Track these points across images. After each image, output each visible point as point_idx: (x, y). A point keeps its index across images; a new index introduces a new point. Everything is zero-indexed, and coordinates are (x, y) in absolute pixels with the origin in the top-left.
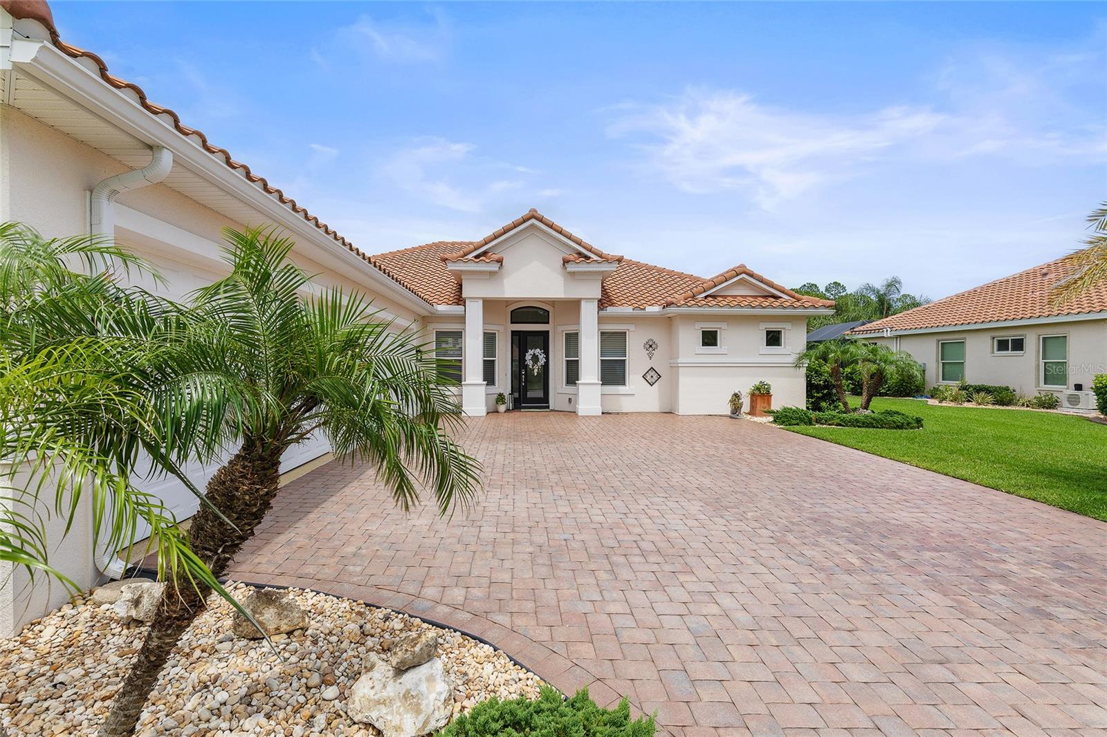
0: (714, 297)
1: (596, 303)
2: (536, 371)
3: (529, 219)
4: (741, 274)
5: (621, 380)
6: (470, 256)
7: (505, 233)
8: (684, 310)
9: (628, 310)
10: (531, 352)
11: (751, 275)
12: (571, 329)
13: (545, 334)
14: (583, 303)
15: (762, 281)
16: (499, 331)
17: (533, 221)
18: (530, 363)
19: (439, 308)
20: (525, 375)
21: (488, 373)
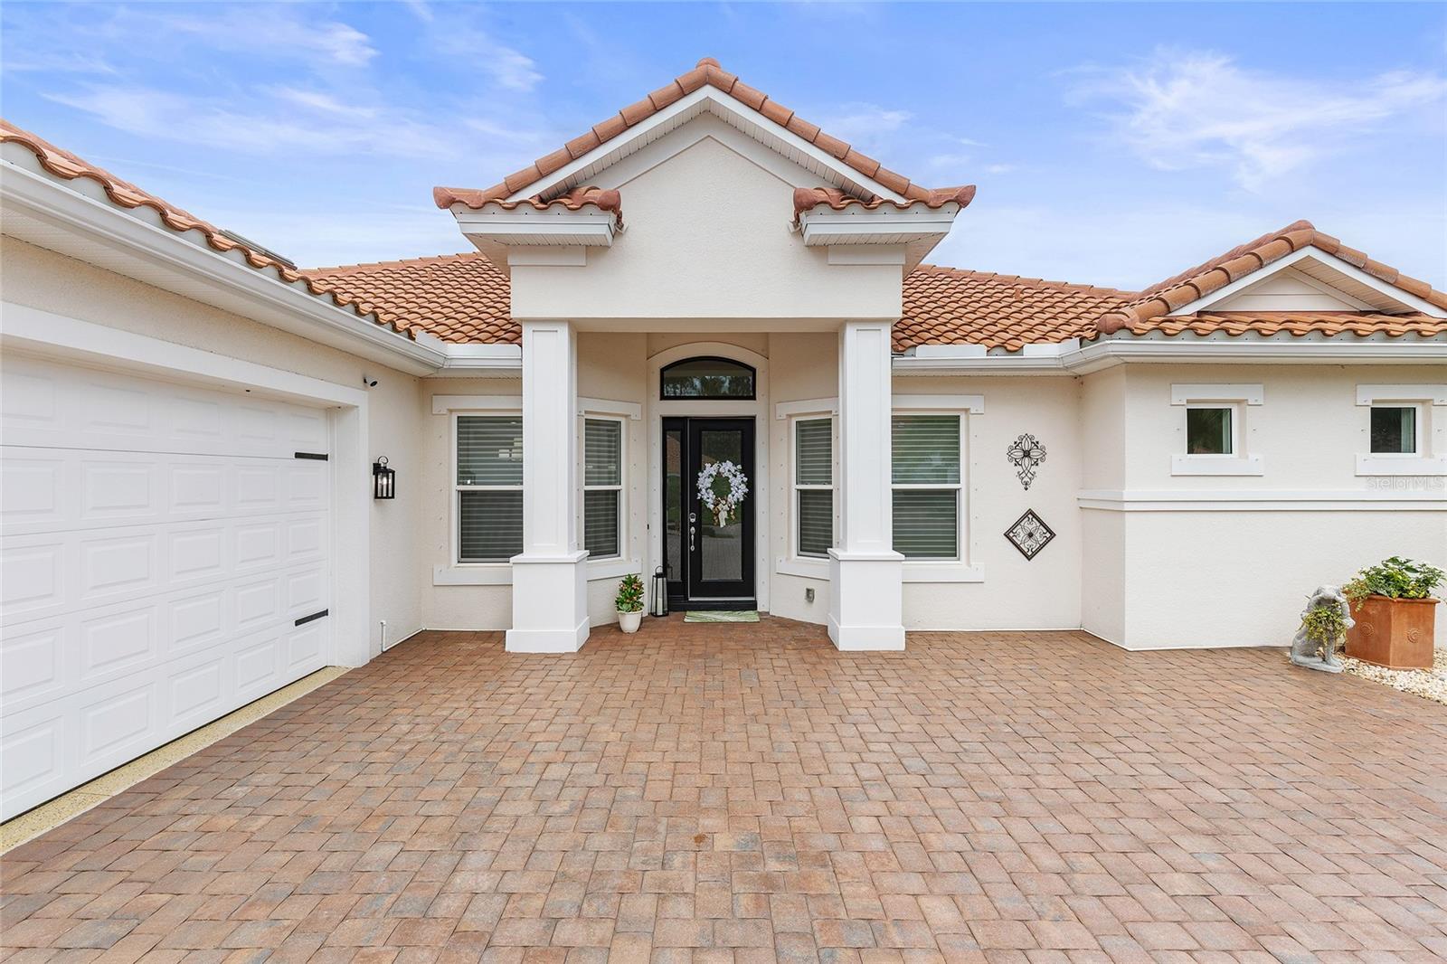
0: (1220, 314)
1: (886, 332)
2: (723, 515)
3: (695, 86)
4: (1303, 246)
5: (947, 546)
6: (526, 196)
7: (626, 126)
8: (1153, 346)
9: (972, 354)
10: (710, 469)
11: (1332, 250)
12: (811, 409)
13: (747, 425)
14: (851, 334)
15: (1362, 265)
16: (626, 417)
17: (708, 92)
18: (708, 497)
19: (455, 349)
20: (697, 526)
21: (599, 525)
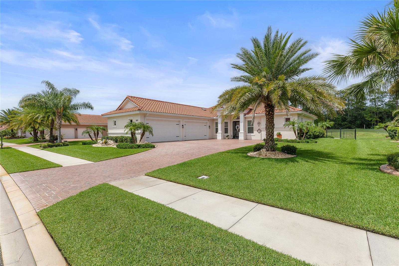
16: (229, 122)
18: (236, 128)
19: (214, 118)
20: (236, 131)
21: (226, 131)
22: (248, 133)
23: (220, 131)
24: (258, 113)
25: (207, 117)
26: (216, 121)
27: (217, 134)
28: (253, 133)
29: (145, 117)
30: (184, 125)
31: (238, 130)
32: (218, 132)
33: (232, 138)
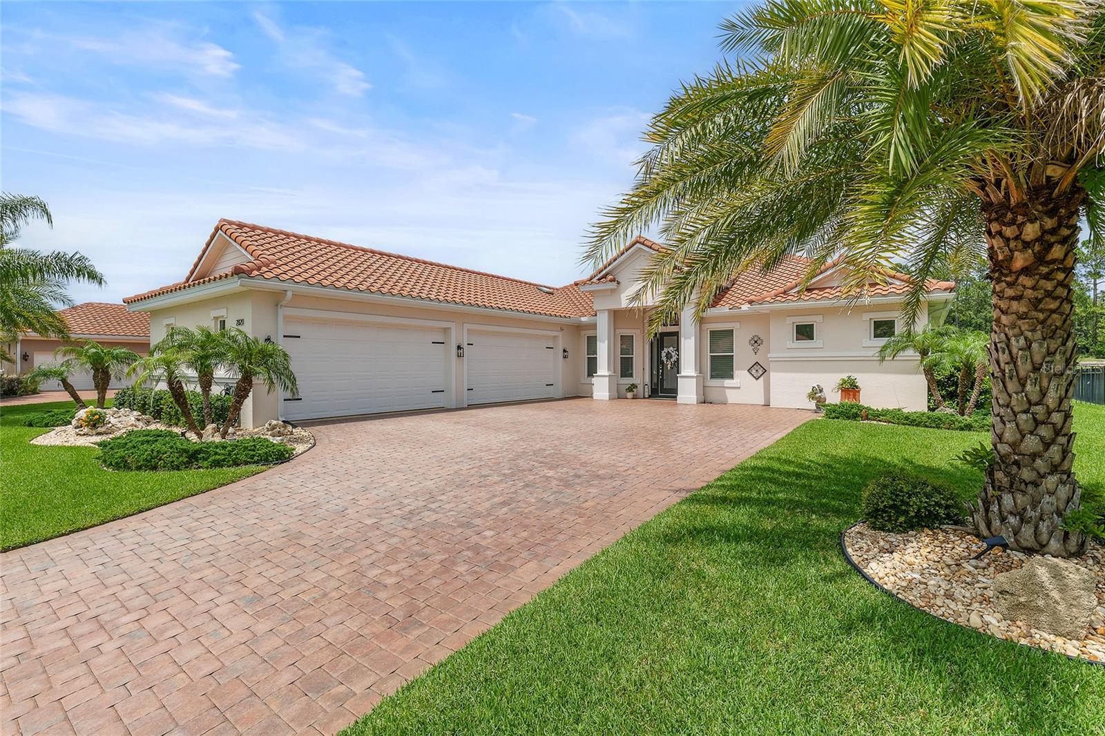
0: (809, 290)
5: (731, 375)
6: (594, 280)
9: (725, 310)
10: (666, 350)
13: (677, 335)
16: (635, 333)
17: (638, 245)
18: (664, 359)
19: (583, 319)
20: (663, 369)
21: (626, 368)
22: (712, 377)
23: (603, 368)
24: (759, 300)
25: (556, 316)
26: (591, 333)
27: (594, 380)
28: (732, 377)
29: (277, 305)
30: (465, 346)
31: (669, 366)
32: (598, 374)
33: (647, 396)
